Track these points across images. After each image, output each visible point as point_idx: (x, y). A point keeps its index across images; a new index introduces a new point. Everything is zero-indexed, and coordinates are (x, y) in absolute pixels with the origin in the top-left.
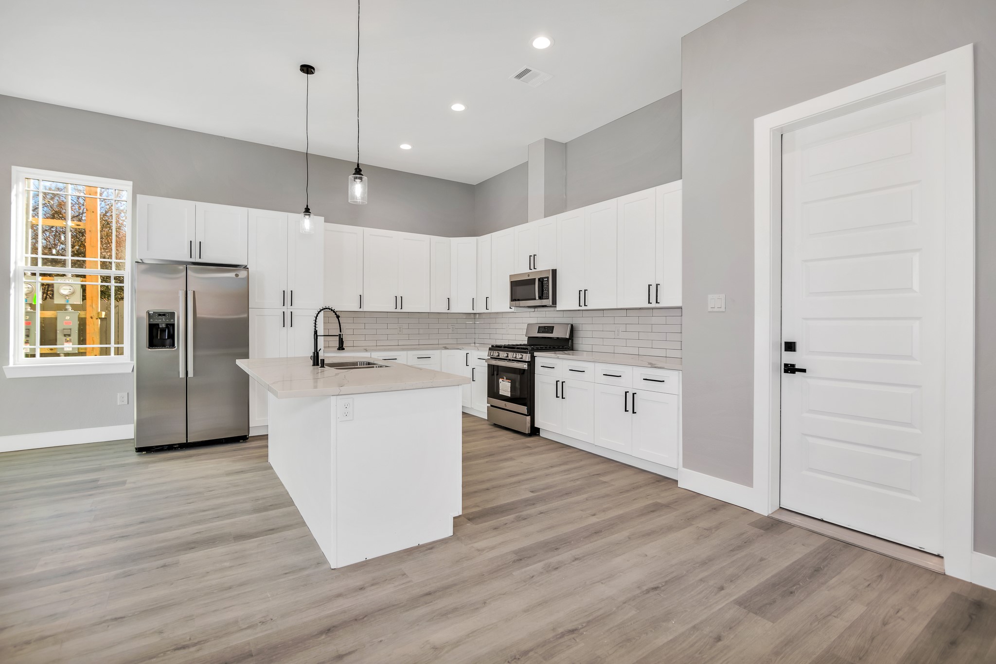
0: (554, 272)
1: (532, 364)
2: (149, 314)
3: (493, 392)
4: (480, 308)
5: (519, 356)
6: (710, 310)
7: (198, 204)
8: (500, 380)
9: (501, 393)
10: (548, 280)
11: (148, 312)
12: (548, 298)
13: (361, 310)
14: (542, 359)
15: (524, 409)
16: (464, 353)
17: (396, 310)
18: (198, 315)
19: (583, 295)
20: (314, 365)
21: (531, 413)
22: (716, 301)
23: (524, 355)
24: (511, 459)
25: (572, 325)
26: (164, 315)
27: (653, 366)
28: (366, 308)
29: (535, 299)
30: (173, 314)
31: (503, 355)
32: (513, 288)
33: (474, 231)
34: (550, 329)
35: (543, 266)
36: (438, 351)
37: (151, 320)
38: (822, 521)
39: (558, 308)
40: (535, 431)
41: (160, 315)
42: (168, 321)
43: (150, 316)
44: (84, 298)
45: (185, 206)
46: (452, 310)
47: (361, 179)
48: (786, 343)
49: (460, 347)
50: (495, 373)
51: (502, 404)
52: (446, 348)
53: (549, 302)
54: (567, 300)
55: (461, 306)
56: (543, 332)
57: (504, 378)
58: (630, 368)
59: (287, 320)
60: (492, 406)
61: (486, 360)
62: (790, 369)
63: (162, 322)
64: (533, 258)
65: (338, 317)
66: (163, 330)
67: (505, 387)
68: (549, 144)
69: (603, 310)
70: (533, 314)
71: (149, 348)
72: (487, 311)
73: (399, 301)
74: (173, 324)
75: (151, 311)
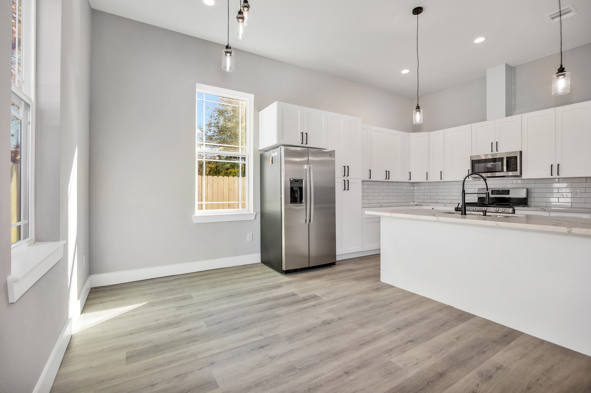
0: (521, 152)
2: (291, 181)
12: (517, 170)
26: (298, 181)
37: (292, 185)
39: (524, 177)
41: (296, 181)
53: (518, 173)
54: (529, 172)
59: (346, 186)
63: (296, 186)
64: (495, 144)
74: (302, 188)
75: (291, 178)
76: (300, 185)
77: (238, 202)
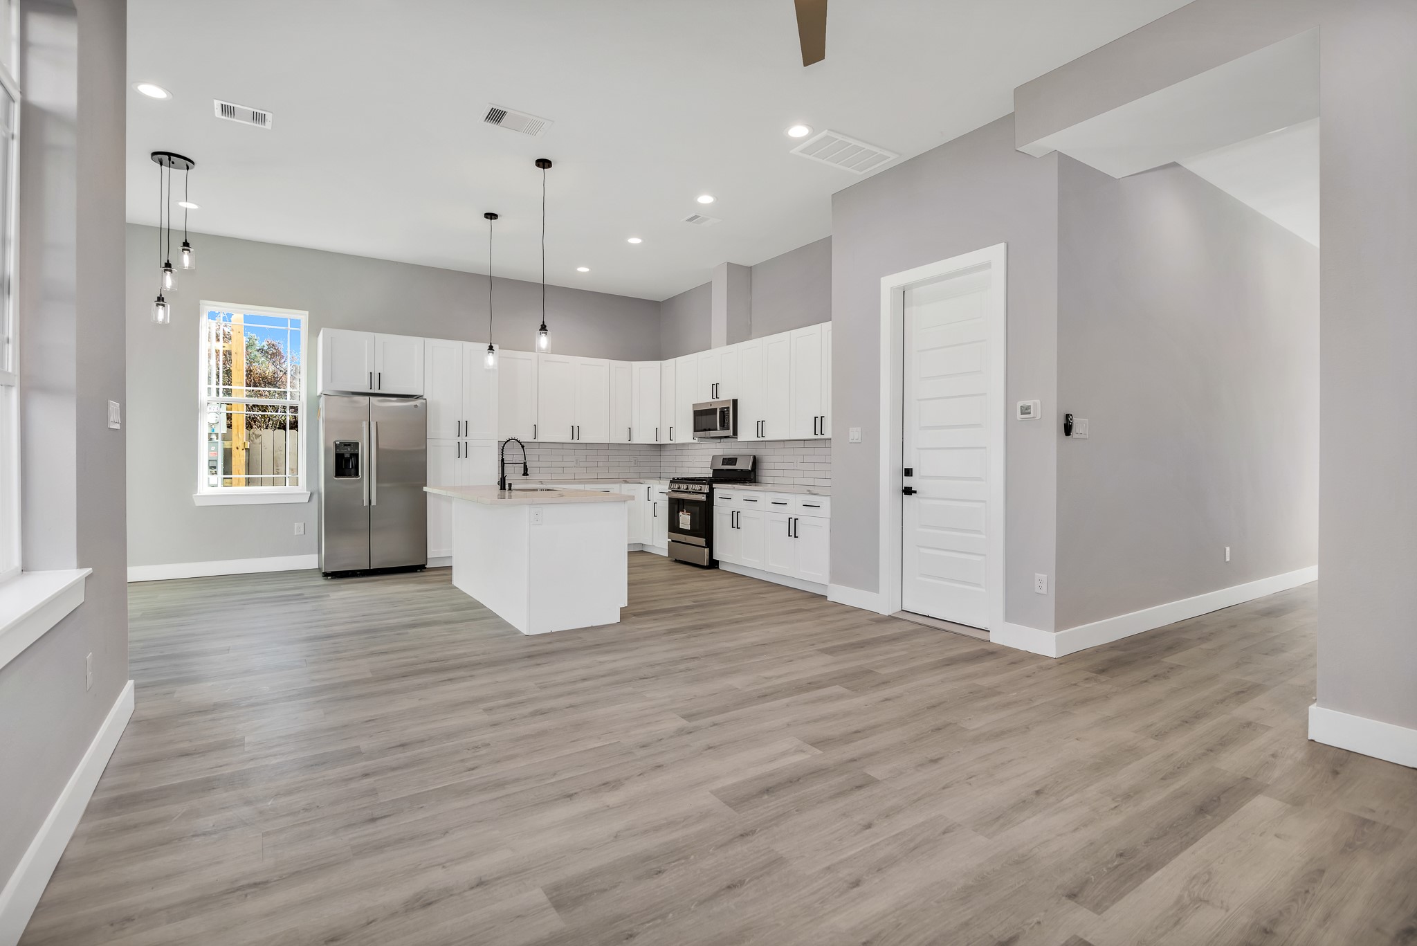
0: (735, 402)
1: (710, 495)
2: (336, 444)
3: (674, 526)
4: (664, 440)
5: (698, 487)
6: (851, 441)
7: (377, 335)
8: (681, 513)
9: (681, 526)
10: (729, 411)
11: (335, 442)
13: (535, 440)
14: (720, 490)
15: (702, 541)
16: (644, 487)
17: (573, 441)
18: (380, 447)
19: (760, 425)
20: (501, 489)
21: (710, 544)
22: (855, 433)
23: (703, 486)
24: (684, 583)
25: (754, 457)
26: (349, 445)
27: (811, 493)
28: (540, 439)
29: (716, 430)
30: (357, 444)
31: (684, 487)
32: (697, 417)
33: (658, 354)
34: (732, 461)
35: (725, 396)
36: (618, 485)
37: (338, 450)
38: (928, 616)
39: (740, 439)
40: (714, 564)
41: (345, 445)
42: (352, 452)
43: (337, 446)
44: (229, 426)
45: (364, 339)
46: (635, 441)
47: (546, 333)
48: (905, 469)
49: (641, 481)
50: (676, 506)
51: (682, 537)
52: (626, 482)
53: (730, 433)
54: (746, 432)
55: (644, 437)
56: (727, 464)
57: (683, 511)
58: (794, 495)
59: (463, 451)
60: (672, 541)
61: (667, 494)
62: (908, 491)
63: (347, 452)
64: (715, 387)
65: (523, 447)
66: (348, 460)
67: (685, 520)
68: (732, 268)
69: (784, 441)
70: (719, 446)
71: (336, 477)
72: (671, 442)
73: (576, 431)
74: (358, 455)
75: (338, 441)
76: (354, 450)
77: (284, 476)
